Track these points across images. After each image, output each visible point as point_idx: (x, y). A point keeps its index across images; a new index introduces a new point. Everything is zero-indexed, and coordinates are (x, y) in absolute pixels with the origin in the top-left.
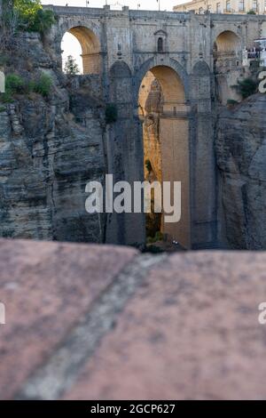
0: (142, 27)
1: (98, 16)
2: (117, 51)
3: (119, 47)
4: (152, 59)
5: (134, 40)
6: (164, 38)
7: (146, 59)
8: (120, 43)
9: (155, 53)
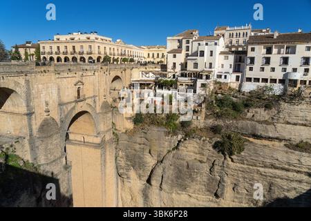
0: (65, 80)
1: (22, 72)
2: (45, 108)
3: (47, 104)
4: (74, 108)
5: (59, 93)
6: (81, 86)
7: (69, 109)
8: (47, 99)
9: (76, 102)
